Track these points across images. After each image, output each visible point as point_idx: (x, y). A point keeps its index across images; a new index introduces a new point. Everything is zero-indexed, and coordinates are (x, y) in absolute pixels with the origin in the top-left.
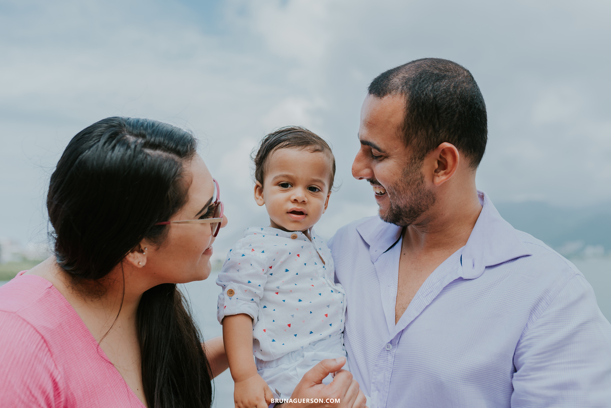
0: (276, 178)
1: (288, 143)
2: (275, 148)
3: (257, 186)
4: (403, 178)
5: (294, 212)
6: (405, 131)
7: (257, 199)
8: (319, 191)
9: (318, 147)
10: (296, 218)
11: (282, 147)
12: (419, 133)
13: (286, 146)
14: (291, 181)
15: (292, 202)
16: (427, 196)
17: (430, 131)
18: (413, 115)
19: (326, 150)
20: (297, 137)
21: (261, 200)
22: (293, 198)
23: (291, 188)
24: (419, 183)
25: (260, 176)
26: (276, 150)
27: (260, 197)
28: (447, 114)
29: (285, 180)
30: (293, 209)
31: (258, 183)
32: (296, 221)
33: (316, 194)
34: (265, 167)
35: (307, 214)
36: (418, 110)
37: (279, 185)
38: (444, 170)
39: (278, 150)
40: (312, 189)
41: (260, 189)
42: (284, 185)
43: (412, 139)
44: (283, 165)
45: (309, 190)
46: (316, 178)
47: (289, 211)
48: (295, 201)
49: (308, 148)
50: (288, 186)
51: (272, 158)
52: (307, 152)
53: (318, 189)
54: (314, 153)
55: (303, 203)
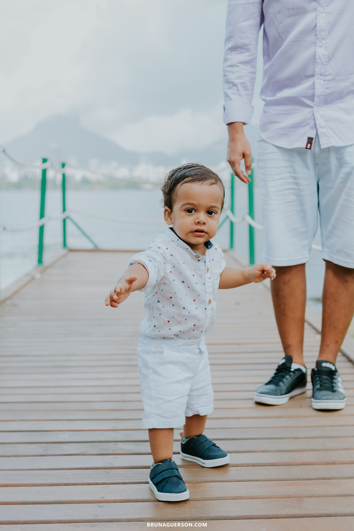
0: (184, 205)
1: (191, 179)
2: (181, 183)
3: (167, 210)
5: (197, 231)
7: (166, 219)
8: (215, 214)
9: (213, 181)
11: (186, 182)
13: (190, 181)
14: (194, 208)
15: (196, 224)
19: (219, 182)
20: (198, 174)
21: (170, 221)
22: (197, 221)
23: (195, 213)
25: (169, 203)
27: (169, 219)
29: (190, 207)
30: (196, 229)
31: (167, 208)
32: (198, 237)
33: (213, 216)
34: (173, 196)
35: (206, 233)
37: (185, 211)
39: (184, 185)
40: (210, 212)
41: (169, 213)
42: (189, 211)
44: (187, 196)
45: (208, 214)
46: (213, 205)
47: (193, 231)
48: (199, 223)
49: (206, 182)
50: (192, 211)
51: (180, 190)
52: (206, 186)
53: (215, 212)
54: (211, 186)
55: (204, 224)
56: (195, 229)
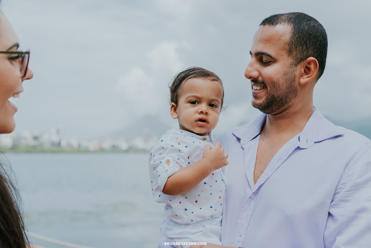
0: (188, 97)
1: (195, 75)
2: (186, 79)
3: (173, 106)
4: (283, 77)
5: (201, 120)
6: (290, 46)
7: (172, 114)
8: (216, 107)
9: (215, 78)
10: (202, 124)
11: (191, 78)
12: (298, 48)
13: (194, 77)
14: (198, 100)
15: (199, 114)
16: (294, 91)
17: (304, 48)
18: (295, 37)
19: (219, 80)
21: (175, 115)
22: (200, 110)
23: (198, 104)
24: (292, 81)
25: (175, 99)
26: (187, 80)
27: (175, 113)
28: (314, 40)
29: (194, 99)
31: (173, 104)
32: (201, 126)
33: (214, 109)
34: (179, 92)
35: (208, 123)
36: (299, 34)
37: (190, 103)
38: (307, 75)
39: (189, 80)
40: (211, 105)
41: (175, 108)
42: (193, 103)
43: (293, 51)
44: (192, 89)
46: (214, 98)
47: (197, 120)
48: (202, 112)
49: (209, 78)
50: (196, 103)
51: (185, 85)
52: (208, 81)
53: (215, 105)
54: (213, 82)
55: (206, 114)
56: (199, 118)
